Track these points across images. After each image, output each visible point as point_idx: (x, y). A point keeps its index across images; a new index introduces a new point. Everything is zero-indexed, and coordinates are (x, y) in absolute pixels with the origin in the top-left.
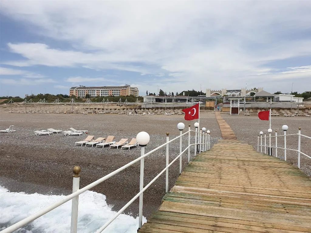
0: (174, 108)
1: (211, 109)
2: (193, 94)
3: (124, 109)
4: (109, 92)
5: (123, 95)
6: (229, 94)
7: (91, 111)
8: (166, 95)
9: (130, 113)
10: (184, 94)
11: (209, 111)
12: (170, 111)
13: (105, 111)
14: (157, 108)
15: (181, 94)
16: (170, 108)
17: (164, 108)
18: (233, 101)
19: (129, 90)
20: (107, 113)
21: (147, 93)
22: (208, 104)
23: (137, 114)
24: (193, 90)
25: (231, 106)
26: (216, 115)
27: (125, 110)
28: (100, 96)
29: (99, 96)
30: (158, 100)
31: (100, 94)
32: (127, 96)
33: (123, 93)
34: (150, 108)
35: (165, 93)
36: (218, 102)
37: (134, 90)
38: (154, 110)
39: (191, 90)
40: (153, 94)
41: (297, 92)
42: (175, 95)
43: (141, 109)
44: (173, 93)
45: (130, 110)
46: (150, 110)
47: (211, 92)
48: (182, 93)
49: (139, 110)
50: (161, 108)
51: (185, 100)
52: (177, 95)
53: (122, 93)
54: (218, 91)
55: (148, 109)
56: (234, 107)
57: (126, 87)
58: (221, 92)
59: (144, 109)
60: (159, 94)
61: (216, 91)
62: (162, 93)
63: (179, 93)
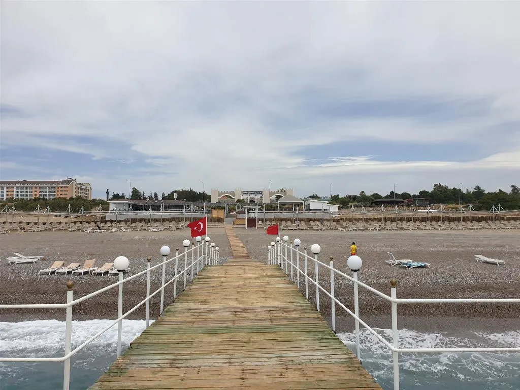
0: (164, 220)
1: (220, 220)
2: (191, 196)
3: (75, 223)
4: (34, 190)
5: (62, 196)
6: (245, 197)
7: (15, 226)
8: (145, 198)
9: (89, 230)
10: (175, 197)
11: (217, 223)
12: (157, 224)
13: (43, 227)
14: (134, 221)
15: (170, 197)
16: (156, 220)
17: (147, 221)
18: (249, 209)
19: (74, 187)
20: (46, 230)
21: (108, 193)
22: (215, 214)
23: (102, 231)
25: (247, 216)
26: (227, 229)
27: (78, 224)
28: (15, 197)
29: (13, 198)
30: (137, 208)
31: (15, 193)
32: (71, 199)
33: (61, 193)
34: (122, 221)
35: (142, 193)
36: (230, 210)
37: (83, 187)
38: (128, 223)
39: (187, 189)
40: (120, 195)
41: (338, 195)
42: (160, 198)
43: (106, 222)
44: (156, 195)
45: (87, 225)
46: (123, 224)
47: (219, 194)
48: (173, 193)
49: (103, 224)
50: (141, 220)
51: (179, 207)
52: (164, 198)
53: (60, 193)
54: (230, 193)
55: (119, 222)
56: (251, 217)
57: (68, 182)
58: (233, 194)
59: (111, 221)
60: (131, 194)
61: (227, 193)
62: (136, 194)
63: (166, 195)
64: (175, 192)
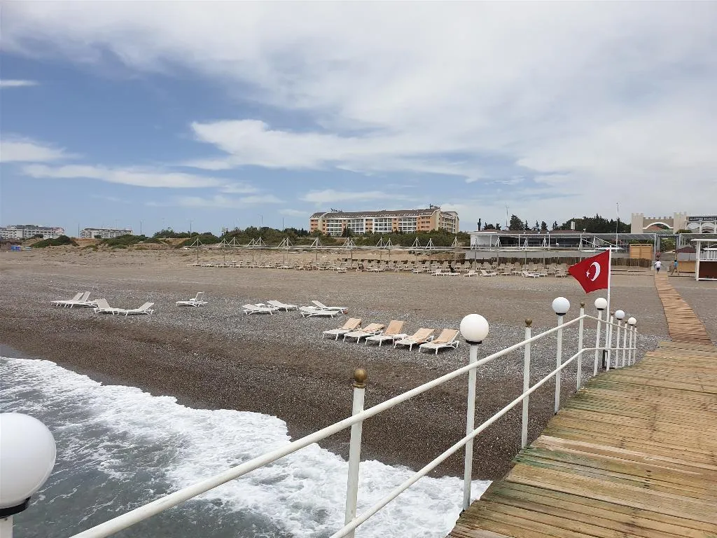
0: (548, 261)
1: (645, 263)
2: (597, 226)
3: (424, 262)
4: (393, 221)
5: (423, 229)
6: (693, 226)
7: (355, 265)
8: (528, 229)
9: (438, 272)
10: (573, 227)
11: (638, 268)
12: (535, 267)
13: (383, 266)
14: (504, 260)
15: (566, 227)
16: (536, 261)
17: (521, 261)
18: (704, 245)
19: (438, 217)
20: (387, 270)
21: (479, 224)
22: (635, 252)
23: (456, 274)
24: (597, 217)
25: (698, 257)
26: (658, 278)
27: (427, 264)
28: (373, 231)
29: (371, 232)
30: (506, 241)
31: (374, 227)
32: (433, 231)
33: (423, 225)
34: (487, 261)
35: (525, 223)
36: (664, 247)
37: (449, 218)
38: (495, 264)
39: (592, 216)
40: (495, 226)
42: (550, 228)
43: (463, 262)
44: (544, 224)
45: (437, 265)
46: (486, 265)
47: (646, 222)
48: (569, 223)
49: (459, 265)
50: (514, 261)
51: (574, 242)
52: (556, 228)
53: (421, 225)
54: (665, 220)
55: (482, 262)
56: (708, 259)
57: (431, 211)
58: (671, 221)
59: (471, 261)
60: (509, 225)
61: (660, 220)
62: (516, 224)
63: (560, 224)
64: (573, 220)
